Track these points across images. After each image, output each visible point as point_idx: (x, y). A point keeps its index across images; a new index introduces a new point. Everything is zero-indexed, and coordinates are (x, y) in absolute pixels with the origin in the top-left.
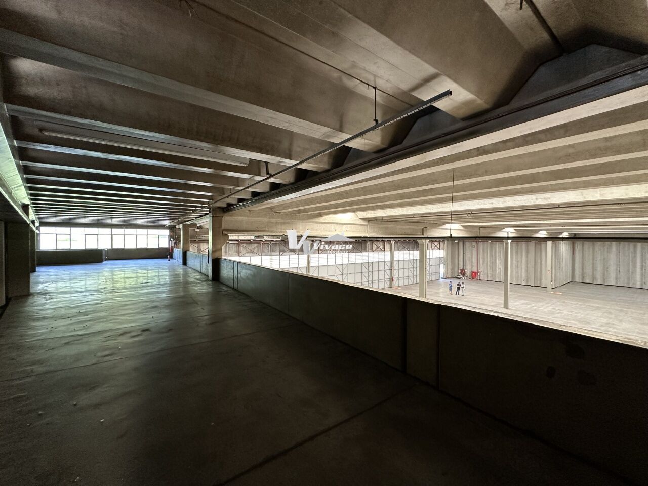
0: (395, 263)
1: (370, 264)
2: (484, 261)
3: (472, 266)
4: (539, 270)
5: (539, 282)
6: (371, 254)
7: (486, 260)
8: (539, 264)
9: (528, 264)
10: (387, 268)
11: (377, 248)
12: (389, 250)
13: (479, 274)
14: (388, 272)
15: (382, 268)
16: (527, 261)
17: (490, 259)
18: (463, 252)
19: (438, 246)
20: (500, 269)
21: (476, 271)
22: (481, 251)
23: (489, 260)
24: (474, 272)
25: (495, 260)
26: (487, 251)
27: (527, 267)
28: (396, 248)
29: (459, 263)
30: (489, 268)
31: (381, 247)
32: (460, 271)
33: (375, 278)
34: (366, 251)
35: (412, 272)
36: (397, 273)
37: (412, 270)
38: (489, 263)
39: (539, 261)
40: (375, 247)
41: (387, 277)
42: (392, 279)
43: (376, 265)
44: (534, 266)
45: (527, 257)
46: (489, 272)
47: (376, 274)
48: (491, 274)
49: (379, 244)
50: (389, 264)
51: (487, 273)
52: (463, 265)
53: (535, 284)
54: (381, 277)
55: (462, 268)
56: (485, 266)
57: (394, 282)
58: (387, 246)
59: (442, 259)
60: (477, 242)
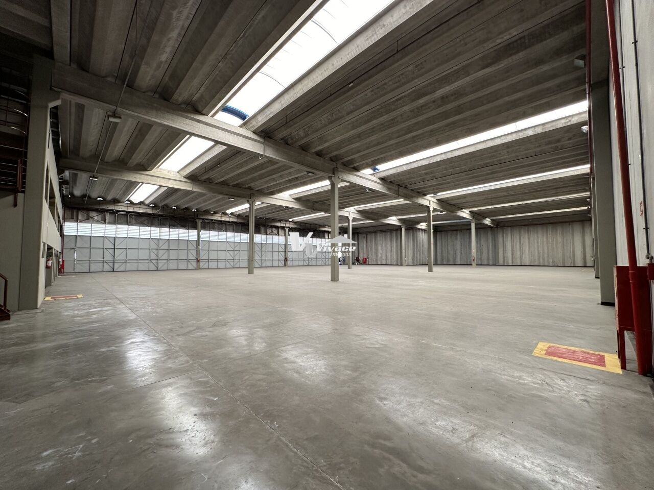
0: (289, 246)
1: (263, 245)
3: (364, 254)
6: (264, 236)
7: (372, 248)
10: (281, 250)
11: (271, 233)
12: (283, 235)
13: (368, 260)
15: (276, 249)
17: (375, 246)
20: (381, 254)
22: (369, 241)
24: (365, 259)
25: (378, 247)
26: (373, 240)
30: (374, 253)
31: (275, 232)
33: (269, 257)
34: (260, 234)
36: (292, 255)
38: (374, 250)
40: (269, 231)
42: (286, 260)
43: (269, 246)
47: (269, 254)
48: (375, 258)
49: (274, 229)
50: (283, 246)
54: (276, 257)
56: (371, 254)
57: (288, 262)
58: (281, 232)
60: (366, 233)
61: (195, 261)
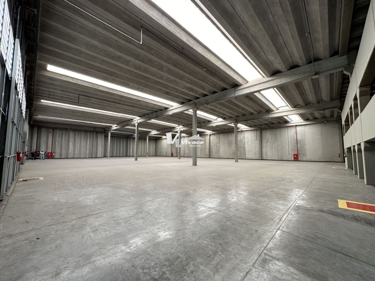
3: (47, 148)
7: (60, 143)
17: (65, 142)
18: (38, 136)
21: (50, 151)
22: (57, 136)
24: (50, 153)
25: (69, 143)
26: (62, 136)
27: (90, 147)
29: (33, 146)
48: (64, 153)
51: (61, 153)
52: (37, 148)
56: (60, 149)
60: (54, 129)
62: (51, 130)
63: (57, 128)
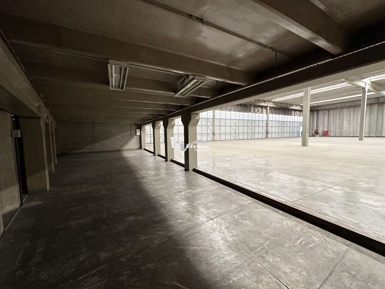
0: (270, 122)
1: (253, 121)
2: (333, 123)
3: (324, 127)
4: (380, 125)
5: (379, 134)
6: (254, 114)
7: (335, 122)
8: (381, 121)
9: (370, 121)
10: (264, 125)
11: (258, 111)
12: (266, 113)
13: (329, 132)
14: (265, 128)
15: (261, 125)
16: (370, 119)
17: (339, 121)
18: (317, 118)
19: (299, 114)
20: (347, 127)
21: (327, 130)
22: (332, 116)
23: (337, 121)
24: (325, 132)
25: (343, 121)
26: (336, 115)
27: (370, 124)
28: (270, 113)
29: (314, 126)
30: (337, 127)
31: (260, 111)
32: (314, 132)
33: (257, 131)
34: (251, 112)
35: (281, 129)
36: (271, 129)
37: (281, 128)
38: (337, 124)
39: (381, 118)
40: (256, 110)
41: (264, 131)
42: (267, 133)
43: (257, 123)
44: (376, 122)
45: (370, 116)
46: (337, 130)
47: (257, 128)
48: (338, 131)
49: (259, 109)
50: (265, 122)
51: (336, 131)
52: (317, 127)
53: (376, 135)
54: (260, 131)
55: (315, 130)
56: (335, 127)
57: (269, 135)
58: (264, 110)
59: (302, 123)
60: (329, 110)
61: (212, 134)
62: (327, 112)
63: (331, 109)
